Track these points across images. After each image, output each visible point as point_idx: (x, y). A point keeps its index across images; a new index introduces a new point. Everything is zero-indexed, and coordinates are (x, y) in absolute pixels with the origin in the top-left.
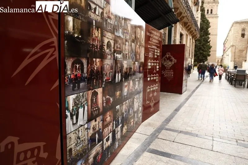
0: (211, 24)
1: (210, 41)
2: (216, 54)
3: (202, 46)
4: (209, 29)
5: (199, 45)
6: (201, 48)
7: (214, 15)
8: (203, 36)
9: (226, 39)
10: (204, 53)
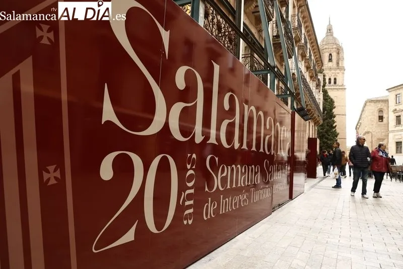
0: (336, 104)
1: (336, 126)
2: (345, 143)
3: (326, 132)
4: (334, 110)
5: (321, 131)
6: (324, 135)
7: (339, 86)
8: (326, 119)
9: (359, 121)
10: (329, 142)
